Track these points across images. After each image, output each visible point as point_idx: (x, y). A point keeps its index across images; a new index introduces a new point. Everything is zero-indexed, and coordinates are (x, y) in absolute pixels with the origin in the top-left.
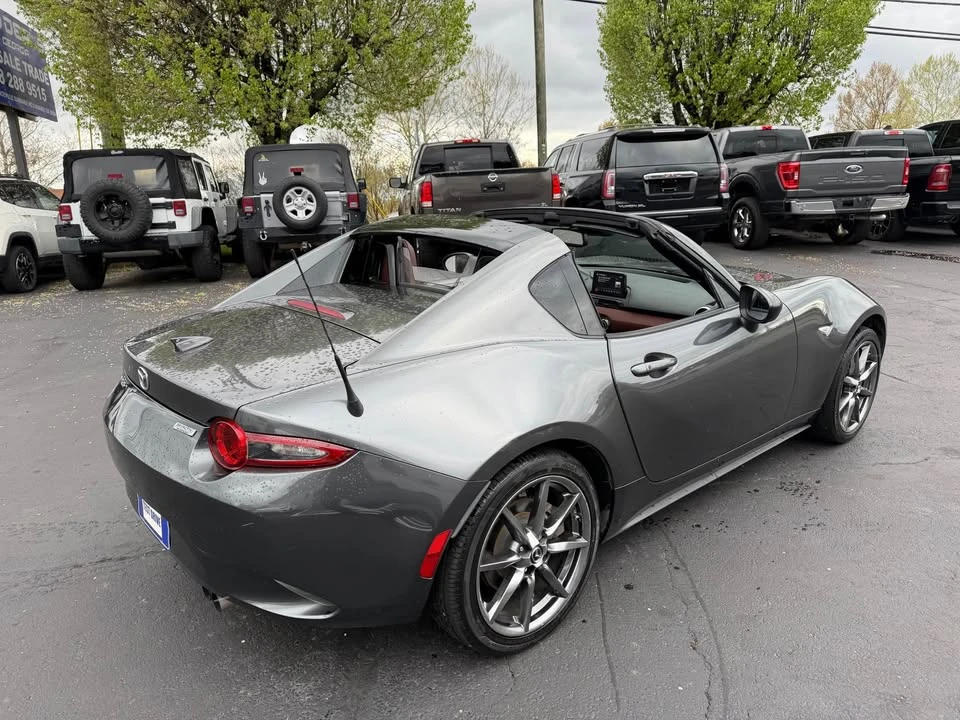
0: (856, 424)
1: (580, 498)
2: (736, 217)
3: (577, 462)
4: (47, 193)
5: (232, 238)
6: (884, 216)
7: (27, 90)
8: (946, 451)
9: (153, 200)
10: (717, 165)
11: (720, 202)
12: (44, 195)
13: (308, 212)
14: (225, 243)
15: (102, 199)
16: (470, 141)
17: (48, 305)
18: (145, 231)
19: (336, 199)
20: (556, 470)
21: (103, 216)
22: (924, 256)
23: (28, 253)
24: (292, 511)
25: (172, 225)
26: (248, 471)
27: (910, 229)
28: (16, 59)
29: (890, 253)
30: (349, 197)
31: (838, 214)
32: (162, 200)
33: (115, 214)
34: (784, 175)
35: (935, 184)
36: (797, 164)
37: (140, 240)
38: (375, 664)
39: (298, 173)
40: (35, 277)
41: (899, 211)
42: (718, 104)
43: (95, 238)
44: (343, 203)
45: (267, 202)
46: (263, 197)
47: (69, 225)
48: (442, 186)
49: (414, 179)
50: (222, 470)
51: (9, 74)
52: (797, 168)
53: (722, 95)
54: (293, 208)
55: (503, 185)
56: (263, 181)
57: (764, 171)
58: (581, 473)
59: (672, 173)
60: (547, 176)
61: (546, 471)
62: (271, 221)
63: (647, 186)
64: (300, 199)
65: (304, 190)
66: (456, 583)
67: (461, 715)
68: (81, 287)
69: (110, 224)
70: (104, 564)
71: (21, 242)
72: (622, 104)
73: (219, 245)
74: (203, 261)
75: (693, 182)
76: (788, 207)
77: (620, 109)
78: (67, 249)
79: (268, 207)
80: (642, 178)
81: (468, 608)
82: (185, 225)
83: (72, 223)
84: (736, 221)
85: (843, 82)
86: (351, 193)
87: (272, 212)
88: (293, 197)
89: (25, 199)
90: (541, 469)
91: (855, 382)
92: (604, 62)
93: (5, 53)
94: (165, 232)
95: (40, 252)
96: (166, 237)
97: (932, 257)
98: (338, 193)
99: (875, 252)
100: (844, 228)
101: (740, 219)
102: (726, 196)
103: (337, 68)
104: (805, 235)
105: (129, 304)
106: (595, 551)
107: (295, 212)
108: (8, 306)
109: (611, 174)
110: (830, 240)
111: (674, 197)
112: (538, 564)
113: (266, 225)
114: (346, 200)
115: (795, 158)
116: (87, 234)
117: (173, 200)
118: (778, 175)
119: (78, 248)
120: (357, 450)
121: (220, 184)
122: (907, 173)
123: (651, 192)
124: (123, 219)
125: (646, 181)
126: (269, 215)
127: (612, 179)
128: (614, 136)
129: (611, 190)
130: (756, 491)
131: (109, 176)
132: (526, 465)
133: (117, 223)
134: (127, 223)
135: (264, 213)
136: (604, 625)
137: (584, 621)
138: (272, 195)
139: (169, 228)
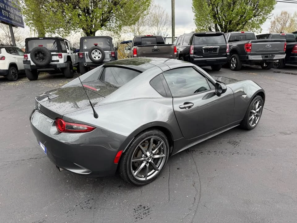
0: (255, 124)
1: (163, 143)
2: (232, 60)
3: (162, 133)
4: (21, 50)
5: (77, 65)
6: (278, 61)
7: (15, 18)
8: (281, 133)
9: (52, 53)
10: (226, 44)
11: (226, 56)
12: (20, 51)
13: (99, 57)
14: (74, 66)
15: (37, 53)
16: (150, 36)
17: (21, 85)
18: (50, 63)
19: (108, 54)
20: (155, 135)
21: (37, 58)
22: (289, 73)
23: (15, 69)
24: (80, 144)
25: (58, 61)
26: (65, 133)
27: (286, 65)
28: (12, 9)
29: (279, 72)
30: (112, 53)
31: (263, 60)
32: (55, 53)
33: (41, 57)
34: (247, 47)
35: (294, 51)
36: (250, 44)
37: (48, 66)
38: (103, 188)
39: (96, 45)
40: (17, 76)
41: (283, 59)
42: (229, 24)
43: (35, 65)
44: (110, 55)
45: (87, 54)
46: (86, 53)
47: (27, 61)
48: (140, 50)
49: (132, 47)
50: (59, 132)
51: (9, 13)
52: (251, 45)
53: (231, 21)
54: (95, 56)
55: (159, 49)
56: (85, 48)
57: (241, 46)
58: (164, 136)
59: (212, 46)
60: (172, 47)
61: (152, 135)
62: (88, 60)
63: (203, 50)
64: (96, 53)
65: (98, 50)
66: (125, 165)
67: (125, 202)
68: (31, 80)
69: (39, 60)
70: (31, 160)
71: (13, 65)
72: (199, 24)
73: (72, 67)
74: (67, 72)
75: (218, 49)
76: (248, 57)
77: (198, 25)
78: (26, 68)
79: (87, 56)
80: (202, 48)
81: (128, 172)
82: (62, 61)
83: (28, 60)
84: (232, 62)
85: (269, 17)
86: (112, 52)
87: (88, 57)
88: (94, 53)
89: (14, 52)
90: (151, 134)
91: (254, 112)
92: (193, 11)
93: (8, 7)
94: (56, 63)
95: (19, 69)
96: (56, 64)
97: (292, 74)
98: (108, 51)
99: (275, 72)
100: (266, 64)
101: (233, 61)
102: (228, 54)
103: (109, 12)
104: (254, 66)
105: (45, 85)
106: (168, 158)
107: (95, 57)
108: (9, 85)
109: (192, 47)
110: (261, 68)
111: (212, 54)
112: (150, 161)
113: (86, 61)
114: (111, 54)
115: (250, 42)
116: (32, 63)
117: (58, 53)
118: (245, 47)
119: (30, 68)
120: (96, 128)
121: (73, 48)
122: (285, 47)
123: (205, 52)
124: (43, 59)
125: (203, 49)
126: (87, 58)
127: (193, 48)
128: (194, 34)
129: (192, 52)
130: (221, 143)
131: (39, 46)
132: (146, 133)
133: (41, 60)
134: (44, 60)
135: (86, 57)
136: (169, 179)
137: (164, 178)
138: (88, 52)
139: (57, 62)
